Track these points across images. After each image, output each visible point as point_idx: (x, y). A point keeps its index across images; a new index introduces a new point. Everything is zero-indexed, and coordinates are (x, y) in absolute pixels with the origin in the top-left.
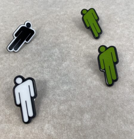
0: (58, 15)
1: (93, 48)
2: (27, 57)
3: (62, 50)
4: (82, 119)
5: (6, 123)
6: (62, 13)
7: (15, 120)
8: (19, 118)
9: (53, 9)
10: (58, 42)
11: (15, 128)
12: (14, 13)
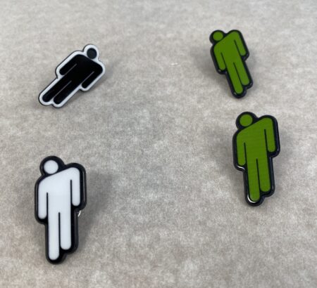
0: (159, 39)
1: (227, 117)
2: (80, 120)
3: (157, 113)
4: (177, 271)
5: (11, 256)
6: (169, 35)
7: (31, 252)
8: (40, 250)
9: (150, 24)
10: (151, 96)
11: (27, 269)
12: (67, 26)
